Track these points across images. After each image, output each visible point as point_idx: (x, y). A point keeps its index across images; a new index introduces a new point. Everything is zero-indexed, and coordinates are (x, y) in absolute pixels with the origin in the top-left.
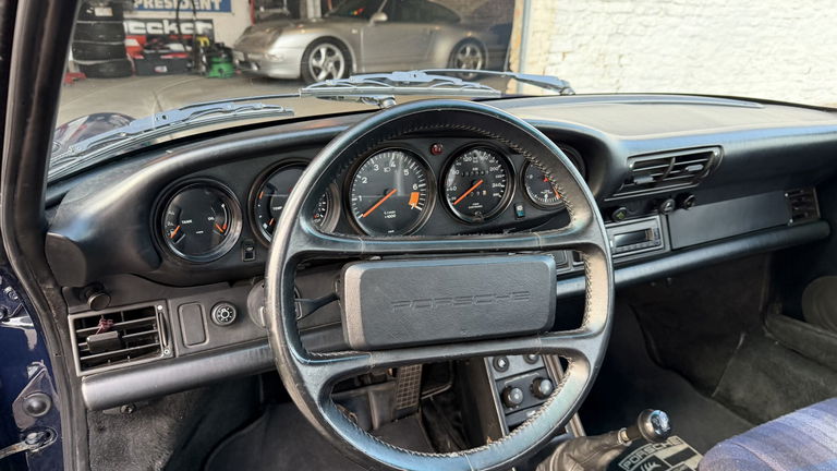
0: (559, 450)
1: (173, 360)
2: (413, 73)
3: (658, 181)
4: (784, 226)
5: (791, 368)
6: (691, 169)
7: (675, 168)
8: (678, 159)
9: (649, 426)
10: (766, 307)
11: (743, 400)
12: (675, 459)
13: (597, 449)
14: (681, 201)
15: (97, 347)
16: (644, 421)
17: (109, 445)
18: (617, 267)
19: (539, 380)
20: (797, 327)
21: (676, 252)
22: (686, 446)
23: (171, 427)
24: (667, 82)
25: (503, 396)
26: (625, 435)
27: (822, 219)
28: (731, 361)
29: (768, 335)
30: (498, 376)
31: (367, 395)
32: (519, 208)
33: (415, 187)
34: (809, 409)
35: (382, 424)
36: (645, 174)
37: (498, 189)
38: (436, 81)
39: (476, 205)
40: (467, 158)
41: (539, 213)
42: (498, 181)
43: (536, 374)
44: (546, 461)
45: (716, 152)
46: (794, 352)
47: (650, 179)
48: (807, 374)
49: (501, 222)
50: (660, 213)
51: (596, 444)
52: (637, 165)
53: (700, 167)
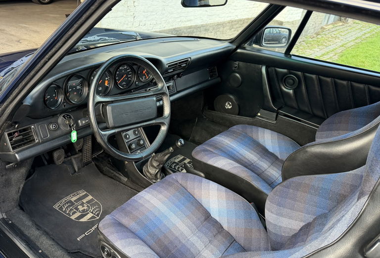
0: (150, 160)
1: (39, 144)
2: (93, 37)
3: (174, 70)
4: (208, 80)
5: (212, 126)
6: (183, 65)
7: (179, 66)
8: (179, 63)
9: (179, 144)
10: (203, 109)
11: (198, 140)
12: (181, 161)
13: (163, 155)
14: (179, 75)
15: (16, 142)
16: (177, 142)
17: (5, 181)
18: (170, 96)
19: (140, 140)
20: (214, 113)
21: (178, 92)
22: (183, 157)
23: (26, 171)
24: (154, 13)
25: (130, 147)
26: (172, 148)
27: (219, 76)
28: (194, 127)
29: (205, 117)
30: (127, 141)
31: (71, 159)
32: (137, 83)
33: (106, 79)
34: (219, 135)
35: (79, 169)
36: (171, 69)
37: (130, 77)
38: (100, 39)
39: (124, 83)
40: (121, 68)
41: (143, 84)
42: (130, 74)
43: (138, 139)
44: (146, 165)
45: (189, 59)
46: (213, 121)
47: (172, 70)
48: (217, 128)
49: (132, 87)
50: (173, 79)
51: (163, 153)
52: (169, 66)
53: (185, 65)
